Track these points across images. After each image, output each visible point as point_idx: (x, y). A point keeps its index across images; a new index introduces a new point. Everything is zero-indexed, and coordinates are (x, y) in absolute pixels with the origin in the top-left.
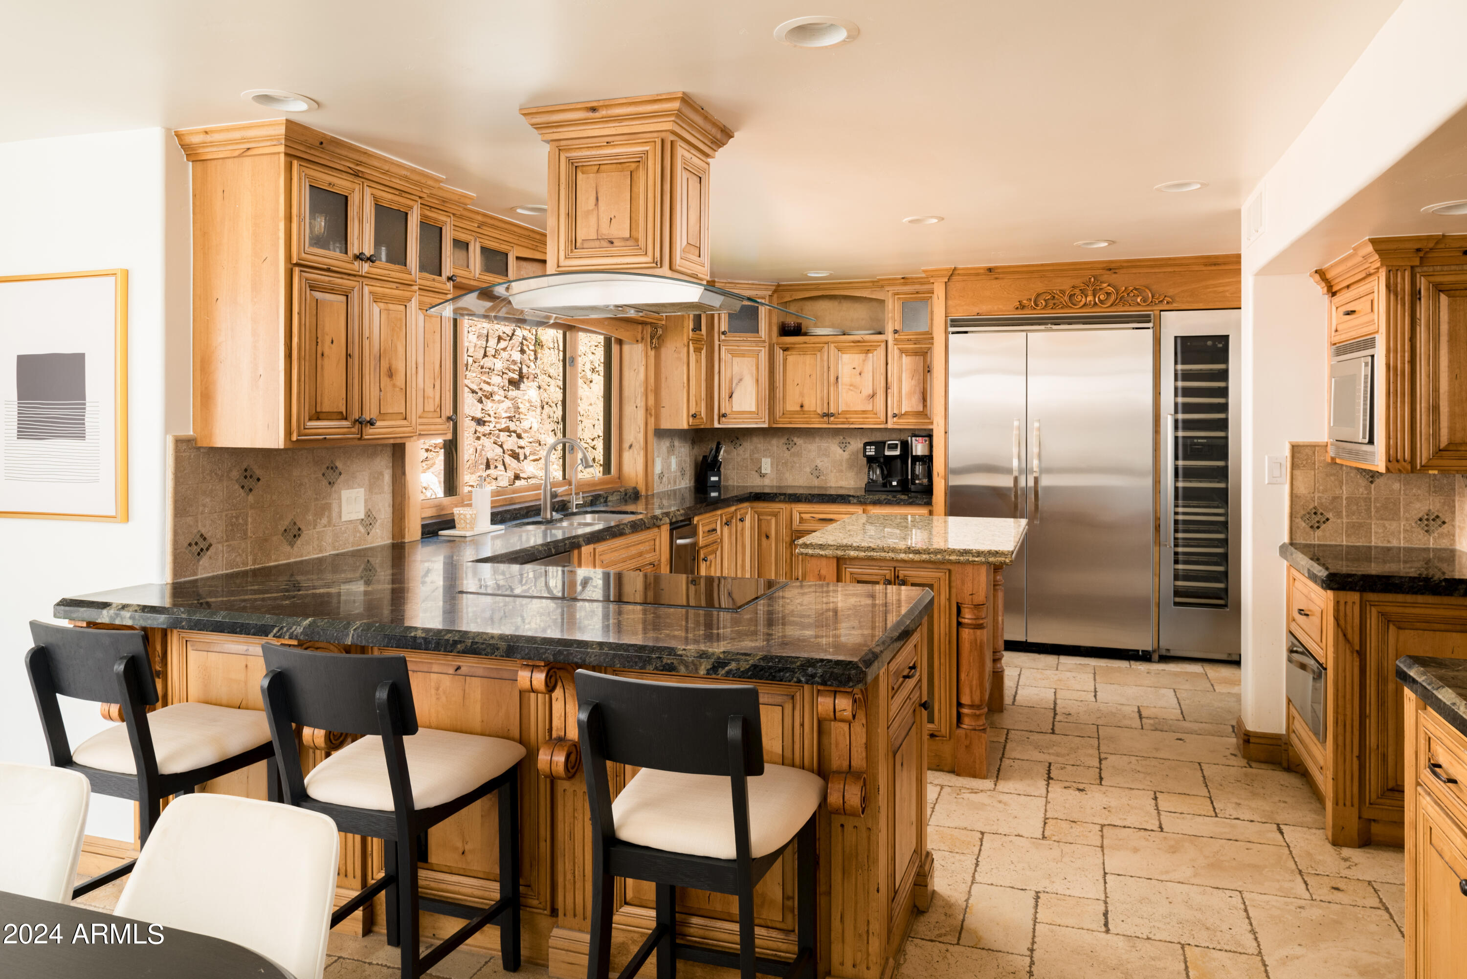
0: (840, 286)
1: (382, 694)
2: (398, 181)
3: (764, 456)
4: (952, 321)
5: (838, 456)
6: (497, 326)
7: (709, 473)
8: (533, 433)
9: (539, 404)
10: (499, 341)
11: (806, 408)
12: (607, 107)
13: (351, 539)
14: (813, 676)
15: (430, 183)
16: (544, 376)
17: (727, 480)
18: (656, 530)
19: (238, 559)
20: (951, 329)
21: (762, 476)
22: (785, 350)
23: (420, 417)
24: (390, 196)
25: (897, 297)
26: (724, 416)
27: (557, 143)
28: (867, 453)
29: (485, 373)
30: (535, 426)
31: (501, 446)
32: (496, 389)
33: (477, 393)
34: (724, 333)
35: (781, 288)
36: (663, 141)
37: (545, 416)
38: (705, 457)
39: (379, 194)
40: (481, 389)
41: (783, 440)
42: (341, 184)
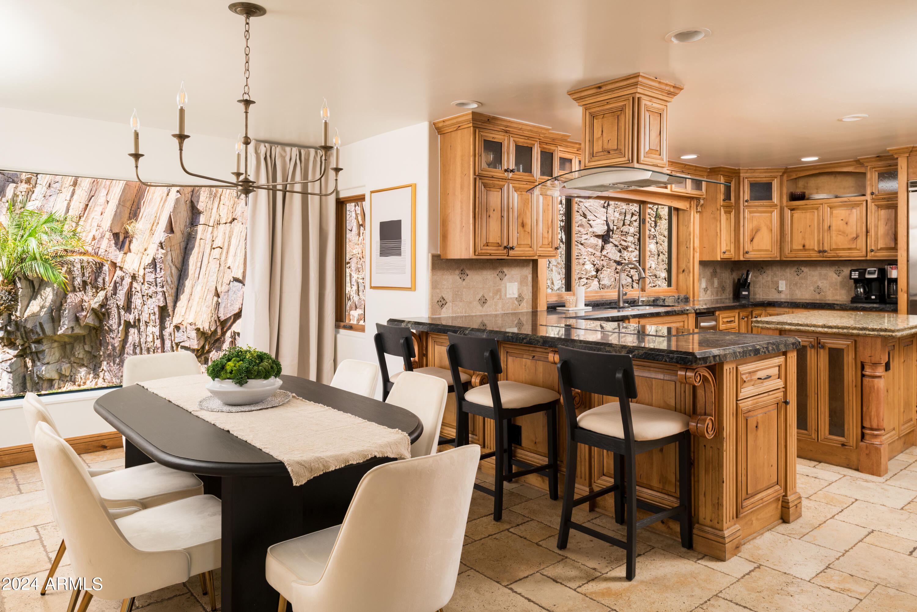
0: (831, 165)
1: (487, 354)
2: (527, 133)
3: (781, 279)
4: (912, 183)
5: (834, 279)
6: (631, 207)
7: (741, 289)
8: (652, 270)
9: (656, 253)
10: (632, 216)
11: (807, 247)
12: (605, 85)
13: (511, 307)
14: (672, 358)
15: (543, 131)
16: (661, 236)
17: (755, 294)
18: (686, 316)
19: (458, 310)
20: (910, 189)
21: (780, 292)
22: (792, 210)
23: (540, 247)
24: (523, 140)
25: (874, 170)
26: (747, 253)
27: (585, 106)
28: (852, 277)
29: (624, 235)
30: (653, 266)
31: (631, 277)
32: (630, 244)
33: (618, 247)
34: (747, 201)
35: (789, 170)
36: (633, 98)
37: (660, 260)
38: (739, 280)
39: (516, 139)
40: (621, 244)
41: (795, 269)
42: (498, 137)
